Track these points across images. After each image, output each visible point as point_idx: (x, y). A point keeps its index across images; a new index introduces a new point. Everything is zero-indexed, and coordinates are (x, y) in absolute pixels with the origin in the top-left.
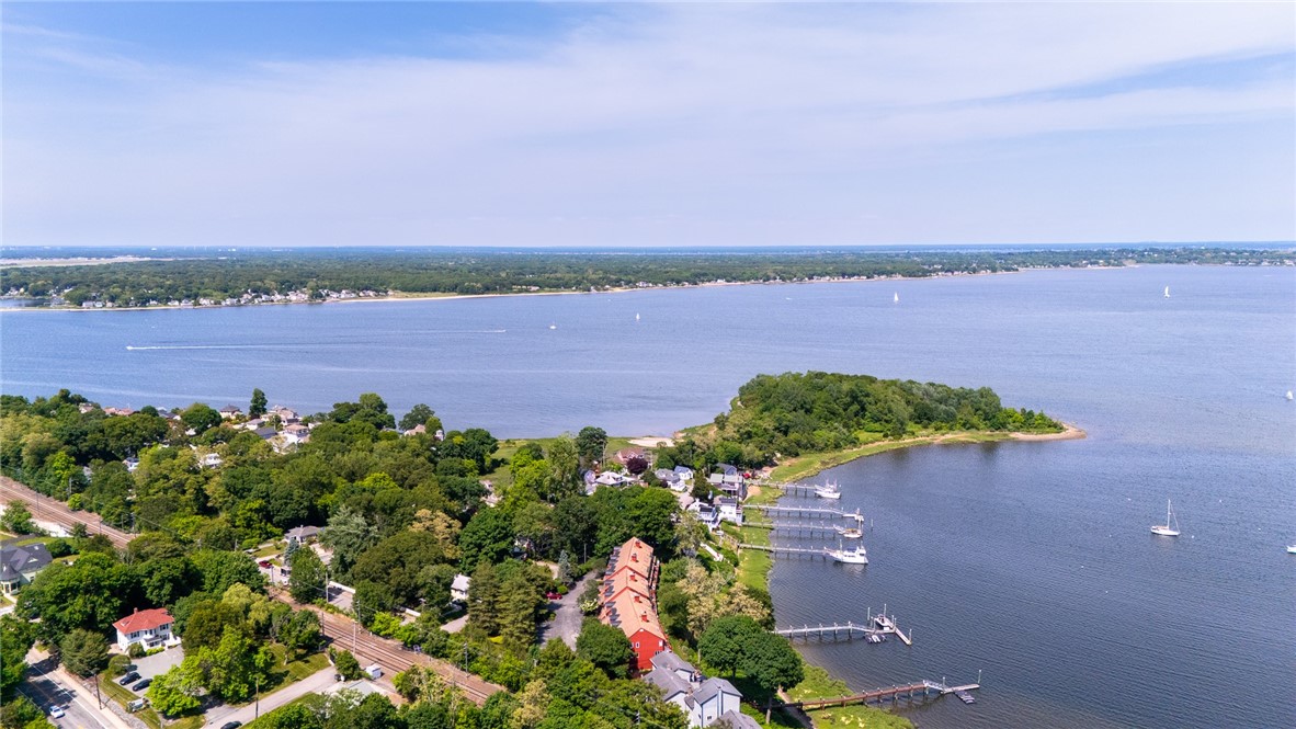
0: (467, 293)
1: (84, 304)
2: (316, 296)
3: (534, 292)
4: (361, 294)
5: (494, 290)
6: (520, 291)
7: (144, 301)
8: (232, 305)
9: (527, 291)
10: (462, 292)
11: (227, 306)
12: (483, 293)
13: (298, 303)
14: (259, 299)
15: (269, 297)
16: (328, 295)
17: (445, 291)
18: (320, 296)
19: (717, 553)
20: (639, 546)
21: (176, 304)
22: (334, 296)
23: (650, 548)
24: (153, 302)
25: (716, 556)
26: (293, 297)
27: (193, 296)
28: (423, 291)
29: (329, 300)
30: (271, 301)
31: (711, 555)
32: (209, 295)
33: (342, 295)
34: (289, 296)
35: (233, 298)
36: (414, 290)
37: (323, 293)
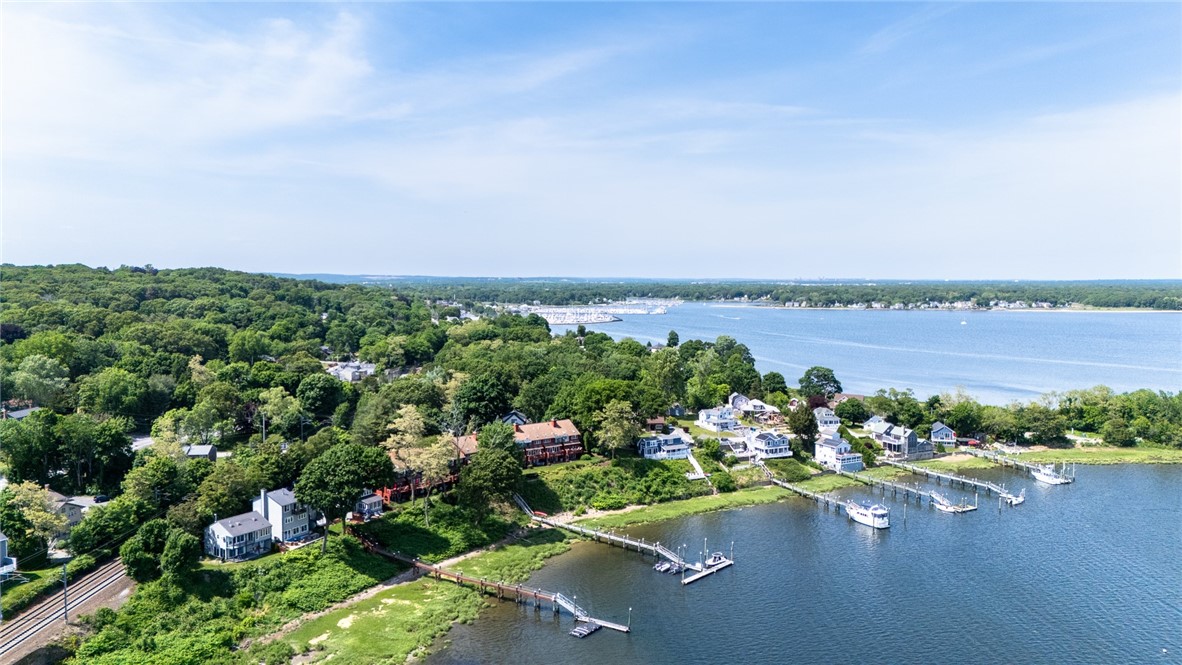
0: (1164, 308)
1: (786, 304)
2: (984, 304)
4: (1034, 305)
7: (830, 302)
8: (900, 309)
10: (1159, 307)
11: (895, 309)
13: (961, 309)
14: (926, 305)
15: (938, 305)
16: (996, 304)
17: (1139, 307)
18: (987, 305)
19: (705, 472)
20: (556, 425)
21: (854, 306)
22: (1003, 305)
23: (575, 432)
24: (837, 304)
25: (698, 472)
26: (959, 305)
27: (868, 301)
28: (1116, 305)
29: (995, 309)
30: (937, 307)
31: (691, 469)
32: (880, 301)
33: (1012, 305)
34: (955, 304)
35: (903, 303)
36: (1107, 305)
37: (992, 303)
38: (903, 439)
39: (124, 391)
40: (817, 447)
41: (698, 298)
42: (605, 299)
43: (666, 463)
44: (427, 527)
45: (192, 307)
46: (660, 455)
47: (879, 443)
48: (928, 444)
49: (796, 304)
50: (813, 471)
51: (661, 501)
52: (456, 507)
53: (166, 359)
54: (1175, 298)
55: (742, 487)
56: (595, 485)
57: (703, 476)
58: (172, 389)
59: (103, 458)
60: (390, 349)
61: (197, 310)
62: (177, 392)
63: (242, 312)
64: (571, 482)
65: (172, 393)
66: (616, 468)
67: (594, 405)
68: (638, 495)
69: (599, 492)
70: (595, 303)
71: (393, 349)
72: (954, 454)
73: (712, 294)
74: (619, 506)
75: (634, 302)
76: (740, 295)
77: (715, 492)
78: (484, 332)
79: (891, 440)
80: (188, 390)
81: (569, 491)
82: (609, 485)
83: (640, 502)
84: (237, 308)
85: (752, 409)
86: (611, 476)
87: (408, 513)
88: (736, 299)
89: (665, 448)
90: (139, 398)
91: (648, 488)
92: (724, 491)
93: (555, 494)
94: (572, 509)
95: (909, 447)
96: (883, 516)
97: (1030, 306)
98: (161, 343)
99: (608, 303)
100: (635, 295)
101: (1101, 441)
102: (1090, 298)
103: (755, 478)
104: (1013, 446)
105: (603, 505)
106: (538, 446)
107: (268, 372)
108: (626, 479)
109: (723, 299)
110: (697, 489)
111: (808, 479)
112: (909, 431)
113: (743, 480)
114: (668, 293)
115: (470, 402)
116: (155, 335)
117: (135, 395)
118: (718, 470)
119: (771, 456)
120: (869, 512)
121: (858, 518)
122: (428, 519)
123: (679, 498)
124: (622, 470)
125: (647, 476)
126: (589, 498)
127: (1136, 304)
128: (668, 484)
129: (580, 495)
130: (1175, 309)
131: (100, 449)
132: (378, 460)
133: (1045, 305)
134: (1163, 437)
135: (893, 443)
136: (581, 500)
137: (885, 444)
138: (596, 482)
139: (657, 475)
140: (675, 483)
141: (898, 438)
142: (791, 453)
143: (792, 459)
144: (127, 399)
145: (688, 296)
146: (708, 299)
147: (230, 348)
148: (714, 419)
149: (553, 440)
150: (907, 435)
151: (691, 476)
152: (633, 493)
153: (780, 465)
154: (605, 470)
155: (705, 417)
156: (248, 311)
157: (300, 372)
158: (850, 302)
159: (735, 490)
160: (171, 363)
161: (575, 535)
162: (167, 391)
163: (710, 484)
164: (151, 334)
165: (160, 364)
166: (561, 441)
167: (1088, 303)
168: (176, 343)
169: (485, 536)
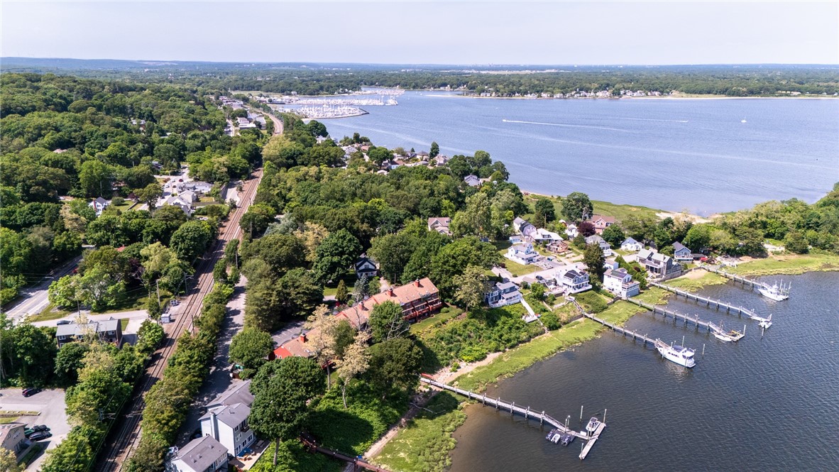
0: (733, 95)
1: (481, 94)
2: (617, 93)
3: (795, 96)
4: (649, 94)
5: (758, 93)
6: (781, 95)
7: (512, 93)
8: (560, 98)
9: (787, 95)
10: (729, 95)
11: (557, 98)
12: (746, 96)
13: (602, 98)
14: (578, 95)
15: (586, 94)
16: (625, 94)
17: (716, 94)
18: (619, 94)
19: (536, 313)
20: (419, 285)
21: (529, 95)
22: (629, 94)
23: (435, 290)
24: (517, 94)
25: (531, 316)
26: (600, 94)
27: (538, 92)
28: (701, 93)
29: (624, 97)
30: (585, 96)
31: (525, 313)
32: (546, 91)
33: (635, 94)
34: (597, 94)
35: (562, 93)
36: (695, 92)
37: (622, 92)
38: (662, 265)
39: (10, 253)
40: (605, 277)
41: (414, 87)
42: (346, 90)
43: (507, 310)
44: (345, 409)
45: (30, 127)
46: (502, 302)
47: (642, 265)
48: (679, 265)
49: (488, 95)
50: (609, 300)
51: (511, 347)
52: (362, 382)
53: (37, 209)
54: (741, 88)
55: (565, 323)
56: (459, 337)
57: (535, 318)
58: (50, 239)
59: (27, 358)
60: (215, 168)
61: (34, 129)
62: (56, 242)
63: (75, 131)
64: (442, 339)
65: (52, 244)
66: (472, 320)
67: (452, 269)
68: (493, 344)
69: (463, 345)
70: (339, 93)
71: (218, 168)
72: (693, 270)
73: (424, 84)
74: (483, 357)
75: (369, 92)
76: (445, 85)
77: (546, 331)
78: (291, 150)
79: (652, 264)
80: (67, 240)
81: (443, 348)
82: (470, 336)
83: (497, 350)
84: (71, 127)
85: (541, 238)
86: (469, 327)
87: (327, 398)
88: (442, 88)
89: (504, 296)
90: (25, 257)
91: (501, 336)
92: (553, 330)
93: (432, 352)
94: (448, 365)
95: (667, 269)
96: (691, 358)
97: (647, 95)
98: (20, 178)
99: (349, 93)
100: (365, 84)
101: (783, 249)
102: (683, 87)
103: (572, 314)
104: (727, 257)
105: (470, 358)
106: (409, 307)
107: (138, 220)
108: (482, 329)
109: (432, 88)
110: (534, 330)
111: (606, 308)
112: (668, 258)
113: (564, 317)
114: (391, 83)
115: (333, 256)
116: (12, 171)
117: (20, 255)
118: (545, 311)
119: (578, 290)
120: (680, 354)
121: (669, 357)
122: (344, 400)
123: (524, 342)
124: (477, 321)
125: (498, 325)
126: (458, 352)
127: (715, 92)
128: (513, 330)
129: (451, 350)
130: (740, 96)
131: (22, 351)
132: (313, 373)
133: (656, 93)
134: (827, 246)
135: (655, 267)
136: (452, 354)
137: (647, 267)
138: (460, 335)
139: (504, 323)
140: (518, 328)
141: (658, 262)
142: (590, 287)
143: (592, 292)
144: (15, 259)
145: (406, 85)
146: (421, 88)
147: (80, 176)
148: (523, 254)
149: (420, 300)
150: (666, 261)
151: (528, 320)
152: (490, 342)
153: (587, 299)
154: (464, 323)
155: (514, 252)
156: (81, 129)
157: (167, 221)
158: (526, 93)
159: (560, 327)
160: (42, 212)
161: (464, 398)
162: (47, 243)
163: (542, 324)
164: (9, 170)
165: (32, 214)
166: (425, 299)
167: (682, 91)
168: (34, 177)
169: (395, 412)
